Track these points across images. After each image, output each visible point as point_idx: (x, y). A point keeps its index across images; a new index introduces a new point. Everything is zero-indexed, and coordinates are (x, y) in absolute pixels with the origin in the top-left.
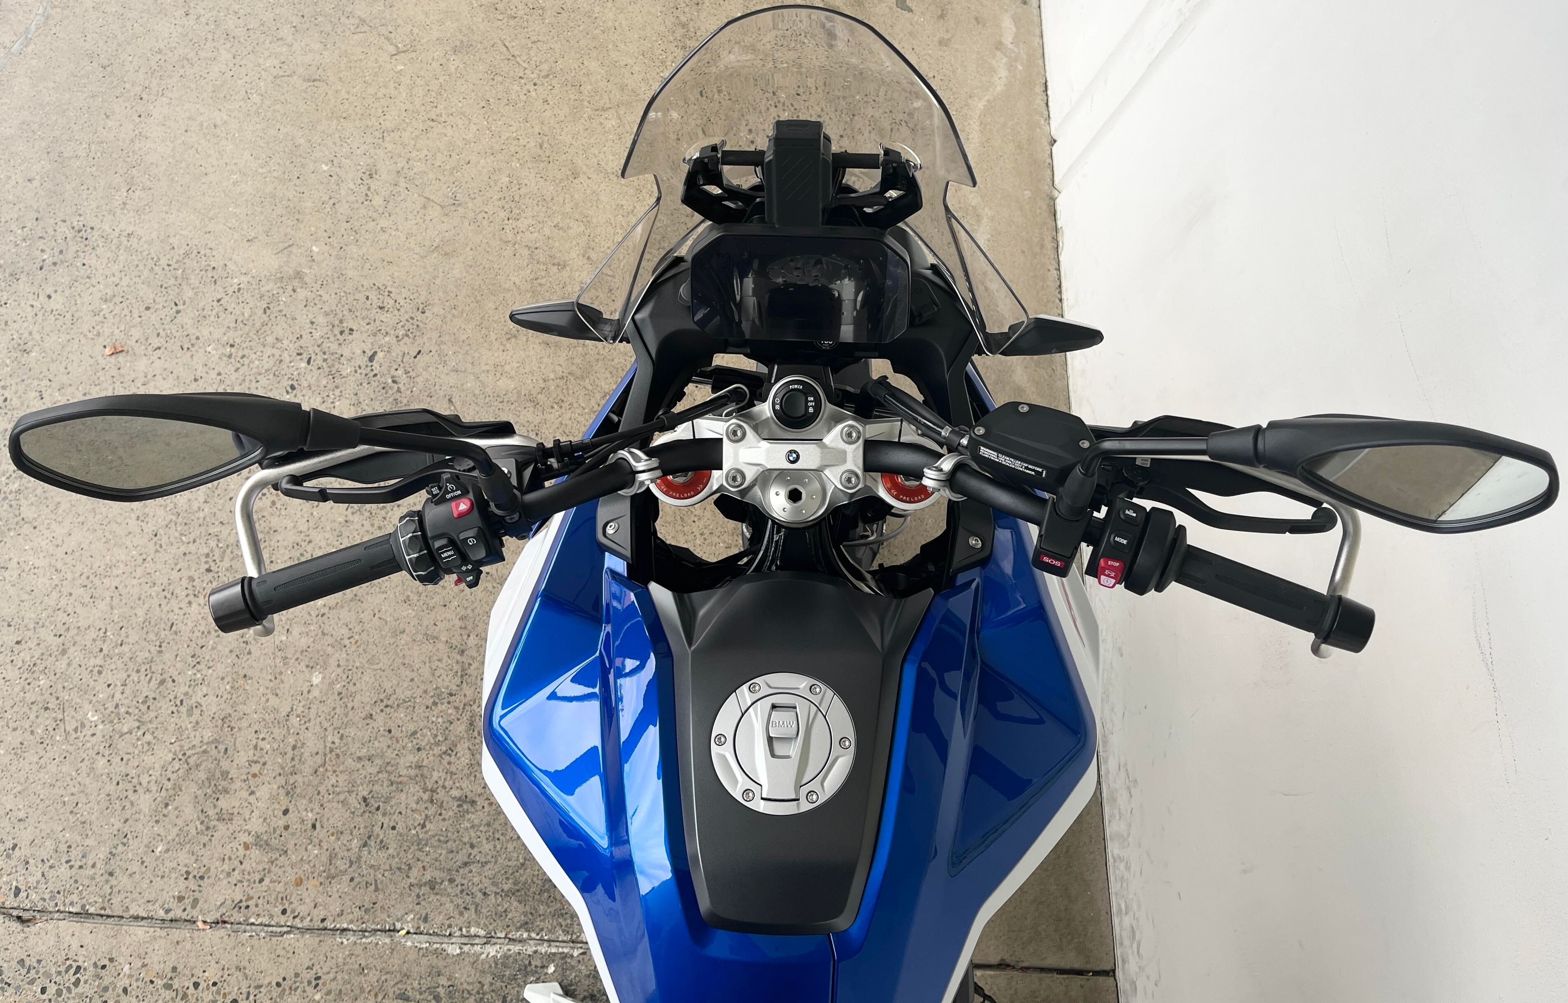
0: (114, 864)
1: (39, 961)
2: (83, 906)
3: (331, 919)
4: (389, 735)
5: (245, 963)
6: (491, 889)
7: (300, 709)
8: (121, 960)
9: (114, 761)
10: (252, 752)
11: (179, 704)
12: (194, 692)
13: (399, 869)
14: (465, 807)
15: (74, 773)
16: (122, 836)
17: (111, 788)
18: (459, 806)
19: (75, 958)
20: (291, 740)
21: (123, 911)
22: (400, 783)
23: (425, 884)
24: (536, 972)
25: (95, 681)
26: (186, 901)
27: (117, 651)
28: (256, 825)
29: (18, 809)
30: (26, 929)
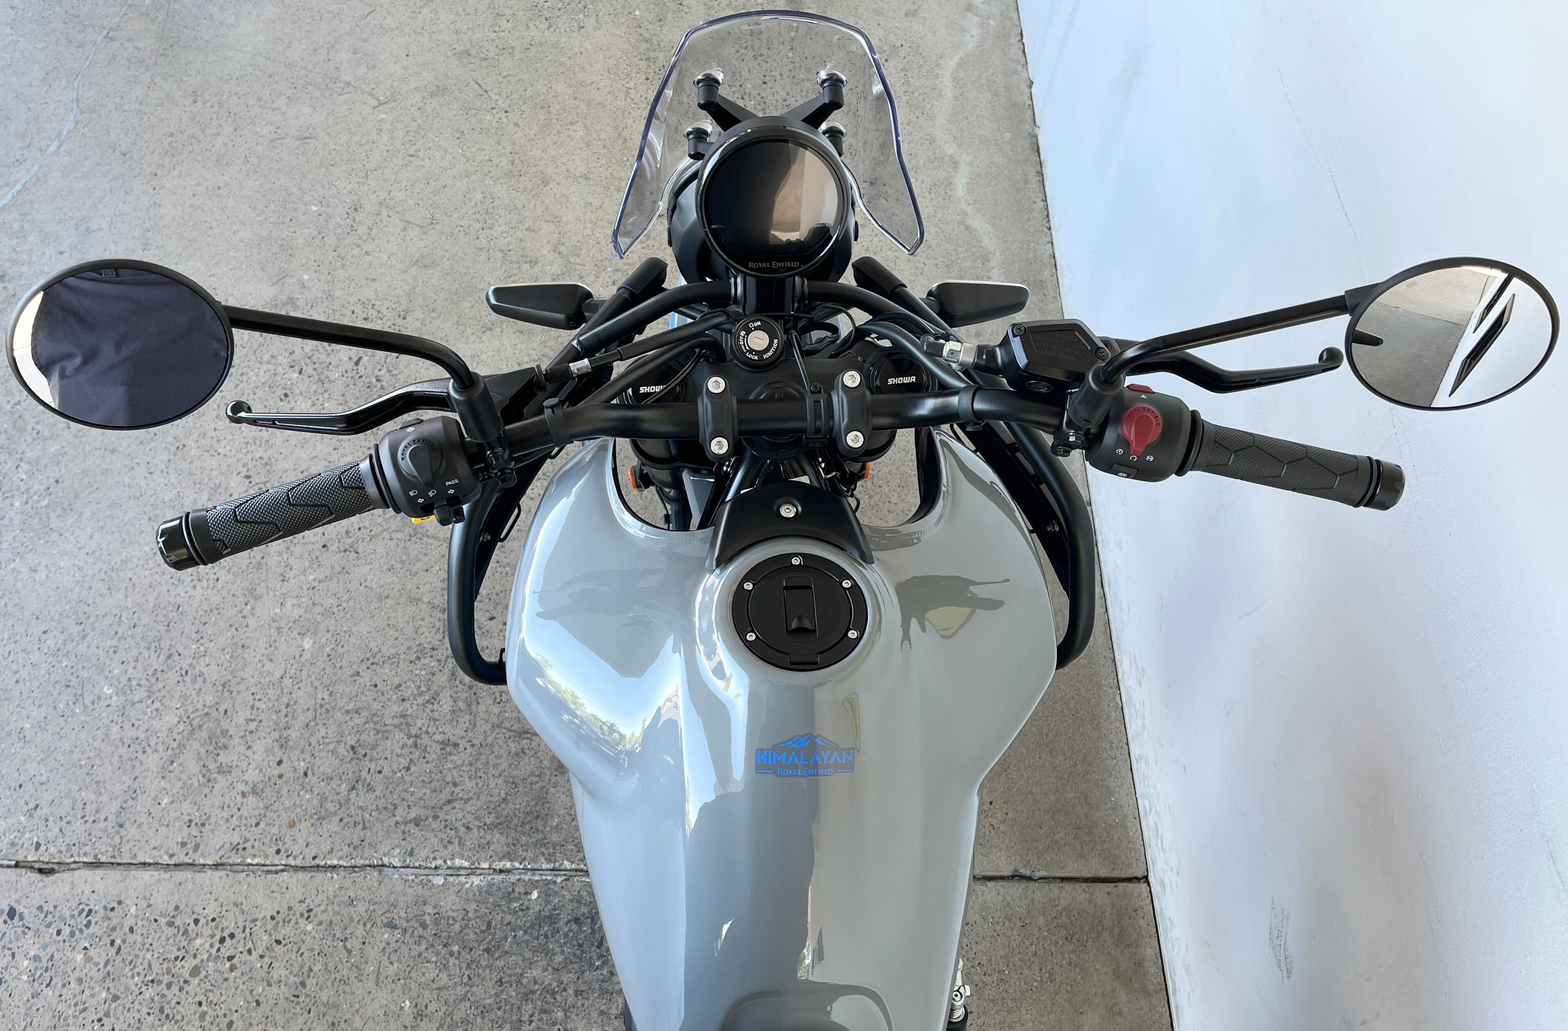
0: (123, 818)
1: (55, 907)
2: (96, 856)
3: (322, 856)
4: (375, 690)
5: (241, 899)
6: (474, 824)
7: (293, 672)
8: (128, 902)
9: (126, 727)
10: (248, 712)
11: (184, 674)
12: (197, 662)
13: (386, 808)
14: (448, 749)
15: (90, 740)
16: (131, 792)
17: (123, 751)
18: (442, 749)
19: (88, 902)
20: (285, 699)
21: (132, 858)
22: (386, 731)
23: (410, 821)
24: (520, 898)
25: (111, 659)
26: (189, 846)
27: (130, 633)
28: (252, 775)
29: (41, 774)
30: (46, 879)
